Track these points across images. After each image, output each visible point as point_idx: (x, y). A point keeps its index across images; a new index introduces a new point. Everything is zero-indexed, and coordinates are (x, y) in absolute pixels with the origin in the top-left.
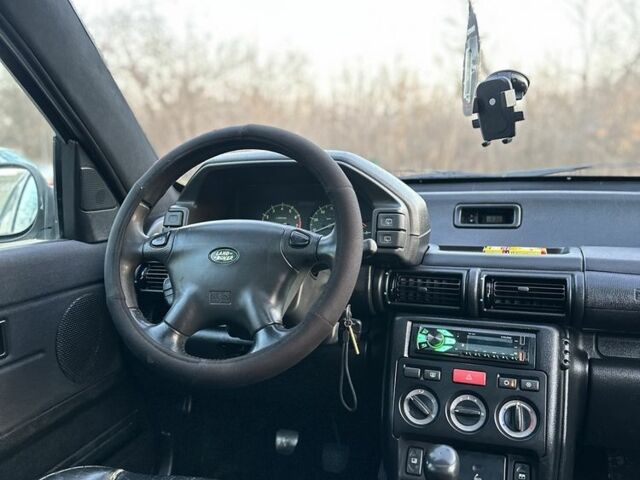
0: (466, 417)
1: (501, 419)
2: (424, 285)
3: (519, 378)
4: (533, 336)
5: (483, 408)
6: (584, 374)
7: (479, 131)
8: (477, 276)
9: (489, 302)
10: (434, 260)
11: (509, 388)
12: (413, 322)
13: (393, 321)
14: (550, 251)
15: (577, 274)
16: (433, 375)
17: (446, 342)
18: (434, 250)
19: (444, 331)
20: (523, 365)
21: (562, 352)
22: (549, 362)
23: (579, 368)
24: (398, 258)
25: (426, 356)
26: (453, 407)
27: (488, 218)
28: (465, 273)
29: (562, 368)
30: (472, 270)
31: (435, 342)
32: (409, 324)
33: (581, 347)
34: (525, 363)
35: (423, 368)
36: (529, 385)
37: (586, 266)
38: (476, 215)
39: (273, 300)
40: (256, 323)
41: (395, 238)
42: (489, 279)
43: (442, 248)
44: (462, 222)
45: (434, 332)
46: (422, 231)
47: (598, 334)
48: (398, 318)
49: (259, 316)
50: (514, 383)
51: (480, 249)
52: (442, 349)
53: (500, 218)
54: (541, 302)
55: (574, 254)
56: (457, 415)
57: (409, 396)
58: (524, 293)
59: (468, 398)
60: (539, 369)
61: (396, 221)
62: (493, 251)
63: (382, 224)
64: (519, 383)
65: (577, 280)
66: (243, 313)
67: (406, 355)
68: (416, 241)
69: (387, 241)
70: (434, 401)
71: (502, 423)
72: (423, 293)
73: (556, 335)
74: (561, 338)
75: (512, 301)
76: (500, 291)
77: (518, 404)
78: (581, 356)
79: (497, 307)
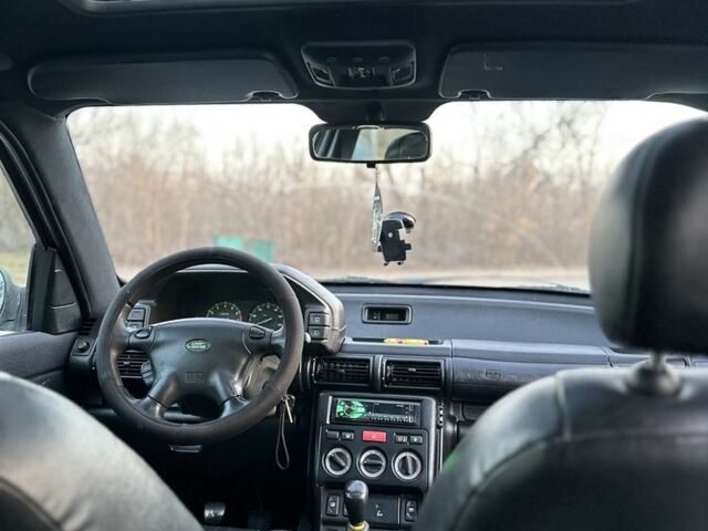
0: (371, 466)
1: (396, 467)
2: (342, 368)
3: (409, 435)
4: (419, 404)
5: (383, 459)
6: (454, 434)
7: (381, 254)
8: (380, 361)
9: (388, 380)
10: (350, 349)
11: (402, 443)
12: (334, 396)
13: (318, 397)
14: (431, 342)
15: (448, 359)
16: (348, 436)
17: (358, 410)
18: (349, 341)
19: (356, 403)
20: (412, 426)
21: (438, 415)
22: (430, 423)
23: (450, 428)
24: (323, 347)
25: (343, 422)
26: (362, 460)
27: (388, 316)
28: (372, 359)
29: (438, 427)
30: (377, 356)
31: (349, 411)
32: (331, 398)
33: (452, 413)
34: (413, 424)
35: (341, 431)
36: (415, 440)
37: (454, 353)
38: (379, 313)
39: (236, 378)
40: (224, 397)
41: (322, 332)
42: (388, 363)
43: (355, 339)
44: (369, 318)
45: (350, 404)
46: (341, 327)
47: (464, 403)
48: (322, 394)
49: (226, 390)
50: (405, 439)
51: (382, 341)
52: (355, 416)
53: (396, 316)
54: (423, 379)
55: (446, 344)
56: (365, 465)
57: (330, 454)
58: (412, 373)
59: (373, 452)
60: (422, 428)
61: (323, 319)
62: (391, 342)
63: (312, 322)
64: (409, 438)
65: (447, 364)
66: (214, 389)
67: (328, 422)
68: (336, 334)
69: (316, 334)
70: (348, 456)
71: (397, 469)
72: (341, 374)
73: (434, 403)
74: (437, 405)
75: (405, 378)
76: (396, 372)
77: (408, 454)
78: (452, 420)
79: (394, 383)
